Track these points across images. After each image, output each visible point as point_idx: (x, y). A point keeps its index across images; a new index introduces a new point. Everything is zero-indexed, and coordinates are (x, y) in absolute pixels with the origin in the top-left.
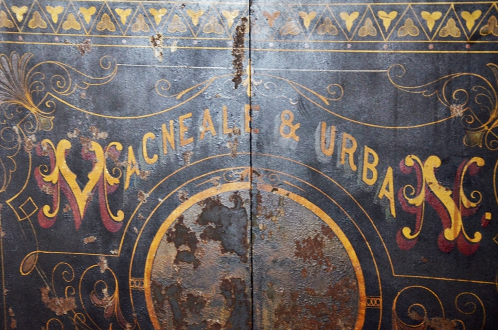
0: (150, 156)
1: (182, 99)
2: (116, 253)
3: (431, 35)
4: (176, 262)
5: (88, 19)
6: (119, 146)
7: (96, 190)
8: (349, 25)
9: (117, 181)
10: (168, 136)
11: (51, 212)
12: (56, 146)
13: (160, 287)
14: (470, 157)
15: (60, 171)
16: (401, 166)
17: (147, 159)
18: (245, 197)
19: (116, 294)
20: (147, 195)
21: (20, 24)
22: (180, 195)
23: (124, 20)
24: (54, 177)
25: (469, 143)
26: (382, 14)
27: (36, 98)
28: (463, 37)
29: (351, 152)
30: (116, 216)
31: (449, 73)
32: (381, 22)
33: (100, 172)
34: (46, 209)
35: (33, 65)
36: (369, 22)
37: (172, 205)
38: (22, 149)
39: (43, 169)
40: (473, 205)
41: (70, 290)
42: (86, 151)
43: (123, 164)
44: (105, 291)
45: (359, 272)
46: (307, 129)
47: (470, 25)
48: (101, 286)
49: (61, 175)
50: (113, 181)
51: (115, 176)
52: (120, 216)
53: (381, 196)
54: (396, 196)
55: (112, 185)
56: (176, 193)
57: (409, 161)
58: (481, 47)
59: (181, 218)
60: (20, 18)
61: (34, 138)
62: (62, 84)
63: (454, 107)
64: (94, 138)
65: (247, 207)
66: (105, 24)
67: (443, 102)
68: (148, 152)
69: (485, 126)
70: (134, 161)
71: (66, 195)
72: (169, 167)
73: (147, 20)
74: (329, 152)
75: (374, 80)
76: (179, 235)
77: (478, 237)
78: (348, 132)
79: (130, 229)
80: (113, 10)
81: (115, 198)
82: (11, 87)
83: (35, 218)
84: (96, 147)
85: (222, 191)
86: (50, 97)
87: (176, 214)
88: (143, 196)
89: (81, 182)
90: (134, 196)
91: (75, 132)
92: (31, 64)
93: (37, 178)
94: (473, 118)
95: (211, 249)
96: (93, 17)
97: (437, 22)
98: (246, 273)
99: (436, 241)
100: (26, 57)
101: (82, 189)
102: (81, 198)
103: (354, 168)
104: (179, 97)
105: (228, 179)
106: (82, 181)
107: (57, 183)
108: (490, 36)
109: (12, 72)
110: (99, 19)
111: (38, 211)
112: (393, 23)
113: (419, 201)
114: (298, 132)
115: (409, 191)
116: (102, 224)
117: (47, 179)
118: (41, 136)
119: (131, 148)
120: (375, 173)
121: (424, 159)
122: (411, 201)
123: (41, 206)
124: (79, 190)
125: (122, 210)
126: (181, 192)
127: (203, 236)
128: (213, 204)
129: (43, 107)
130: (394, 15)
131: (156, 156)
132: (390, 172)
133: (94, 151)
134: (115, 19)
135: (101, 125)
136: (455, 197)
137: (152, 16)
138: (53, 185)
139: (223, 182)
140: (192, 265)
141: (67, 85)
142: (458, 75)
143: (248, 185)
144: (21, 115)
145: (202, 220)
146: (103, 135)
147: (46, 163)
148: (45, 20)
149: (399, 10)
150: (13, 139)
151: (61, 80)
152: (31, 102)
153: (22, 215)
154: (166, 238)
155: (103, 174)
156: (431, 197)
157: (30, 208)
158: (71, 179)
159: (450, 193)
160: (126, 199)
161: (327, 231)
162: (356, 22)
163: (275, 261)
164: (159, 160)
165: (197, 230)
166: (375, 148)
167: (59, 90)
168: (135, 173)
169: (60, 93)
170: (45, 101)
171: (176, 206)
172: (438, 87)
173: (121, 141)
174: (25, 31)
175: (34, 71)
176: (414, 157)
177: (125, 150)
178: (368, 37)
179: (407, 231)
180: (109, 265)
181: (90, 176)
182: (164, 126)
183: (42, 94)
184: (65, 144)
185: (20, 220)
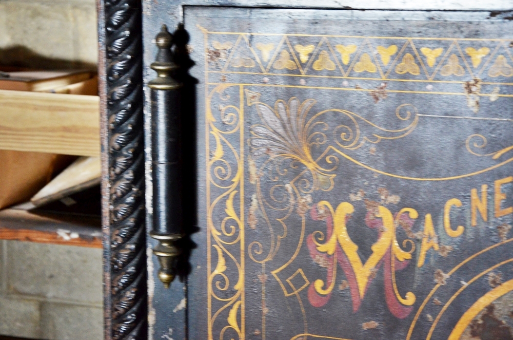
0: (453, 227)
1: (500, 160)
5: (386, 59)
6: (414, 214)
7: (381, 265)
9: (408, 255)
10: (479, 204)
11: (324, 288)
12: (335, 209)
15: (338, 240)
17: (450, 232)
20: (446, 276)
21: (303, 65)
22: (491, 279)
23: (431, 60)
24: (329, 247)
27: (315, 152)
30: (404, 298)
33: (387, 244)
34: (319, 284)
35: (315, 112)
37: (479, 290)
38: (295, 211)
39: (317, 236)
42: (371, 217)
43: (417, 235)
49: (339, 246)
50: (403, 255)
51: (406, 249)
52: (410, 299)
55: (401, 260)
56: (485, 275)
59: (490, 308)
60: (304, 58)
61: (309, 199)
62: (348, 136)
64: (382, 202)
66: (408, 66)
68: (451, 222)
70: (432, 232)
71: (343, 270)
73: (461, 61)
76: (489, 328)
79: (422, 317)
80: (418, 49)
81: (405, 276)
82: (287, 139)
83: (304, 293)
84: (384, 213)
86: (332, 152)
87: (483, 302)
88: (441, 276)
89: (363, 254)
90: (429, 274)
91: (359, 194)
92: (313, 111)
93: (310, 247)
96: (393, 58)
100: (307, 104)
101: (364, 262)
102: (363, 274)
104: (497, 156)
106: (365, 253)
107: (333, 254)
109: (289, 120)
110: (400, 60)
111: (309, 286)
116: (386, 307)
117: (322, 248)
118: (318, 197)
119: (428, 217)
123: (312, 280)
124: (360, 263)
125: (413, 292)
126: (492, 274)
129: (322, 163)
131: (461, 228)
133: (381, 218)
134: (420, 61)
135: (392, 186)
137: (468, 57)
138: (329, 256)
141: (354, 138)
144: (296, 171)
146: (394, 199)
147: (322, 230)
148: (334, 61)
150: (285, 200)
151: (346, 131)
152: (309, 157)
153: (289, 290)
154: (470, 330)
155: (391, 246)
157: (299, 281)
158: (351, 251)
160: (418, 279)
164: (465, 233)
167: (343, 142)
168: (432, 247)
169: (345, 147)
170: (326, 155)
171: (484, 291)
173: (416, 207)
174: (309, 73)
175: (315, 121)
177: (420, 219)
181: (375, 248)
182: (474, 191)
183: (323, 147)
184: (346, 208)
185: (287, 295)
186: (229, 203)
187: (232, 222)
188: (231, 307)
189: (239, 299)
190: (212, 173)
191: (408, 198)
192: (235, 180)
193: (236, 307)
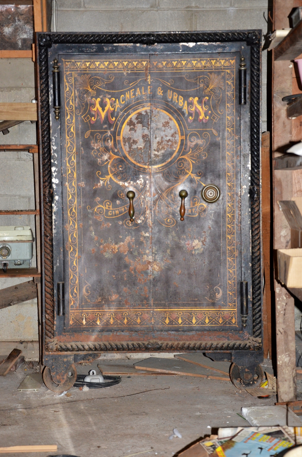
0: (123, 101)
1: (132, 85)
2: (112, 129)
3: (194, 67)
4: (130, 131)
5: (106, 65)
6: (114, 99)
7: (107, 112)
8: (175, 65)
9: (113, 109)
10: (128, 96)
11: (94, 119)
12: (96, 100)
13: (125, 138)
14: (205, 97)
15: (97, 107)
16: (189, 101)
17: (122, 103)
18: (148, 111)
19: (112, 141)
20: (122, 113)
21: (88, 67)
23: (116, 65)
24: (95, 109)
25: (205, 93)
26: (183, 62)
27: (91, 87)
28: (202, 67)
29: (176, 97)
30: (112, 118)
31: (199, 76)
32: (182, 64)
34: (93, 118)
35: (91, 78)
36: (179, 64)
37: (128, 115)
38: (87, 102)
39: (92, 107)
40: (206, 109)
41: (99, 141)
42: (105, 101)
43: (115, 104)
44: (109, 141)
45: (179, 130)
46: (165, 92)
47: (203, 64)
48: (108, 139)
49: (97, 109)
50: (112, 109)
51: (113, 107)
52: (114, 119)
53: (184, 108)
54: (188, 109)
56: (130, 112)
57: (191, 99)
58: (206, 69)
59: (131, 119)
60: (88, 65)
61: (90, 98)
62: (98, 83)
63: (201, 85)
64: (107, 97)
65: (149, 114)
66: (111, 66)
67: (198, 83)
69: (208, 89)
70: (118, 103)
71: (98, 114)
72: (128, 104)
74: (171, 98)
75: (181, 79)
76: (131, 123)
77: (208, 117)
78: (175, 92)
79: (117, 122)
80: (113, 62)
81: (113, 114)
82: (84, 84)
83: (90, 121)
84: (107, 100)
85: (142, 110)
86: (95, 87)
87: (129, 117)
88: (120, 113)
90: (118, 113)
91: (102, 96)
93: (91, 110)
94: (205, 87)
95: (139, 126)
96: (108, 64)
97: (196, 63)
98: (149, 132)
99: (198, 119)
100: (90, 75)
101: (103, 111)
102: (103, 114)
103: (177, 102)
104: (131, 85)
105: (143, 107)
106: (103, 110)
108: (208, 67)
109: (85, 80)
111: (91, 119)
112: (185, 64)
113: (193, 109)
114: (162, 93)
115: (191, 107)
116: (109, 121)
117: (93, 109)
118: (92, 97)
119: (117, 100)
120: (182, 103)
121: (194, 98)
122: (191, 109)
123: (91, 117)
124: (102, 112)
125: (114, 117)
127: (137, 123)
128: (140, 114)
129: (93, 89)
130: (185, 62)
131: (124, 102)
132: (186, 102)
134: (114, 65)
135: (109, 93)
136: (202, 108)
137: (123, 64)
138: (95, 111)
139: (142, 107)
140: (134, 131)
141: (100, 83)
142: (201, 76)
143: (149, 108)
144: (87, 92)
145: (137, 118)
147: (93, 105)
148: (95, 66)
149: (187, 60)
150: (84, 99)
153: (86, 120)
154: (127, 124)
155: (109, 107)
156: (196, 108)
157: (88, 118)
158: (100, 109)
159: (201, 106)
160: (116, 114)
161: (170, 119)
162: (176, 64)
163: (157, 129)
164: (125, 102)
165: (135, 121)
166: (182, 96)
168: (118, 107)
169: (98, 85)
171: (130, 115)
172: (197, 79)
173: (115, 98)
174: (89, 69)
175: (91, 80)
176: (192, 98)
177: (116, 100)
178: (179, 68)
179: (190, 118)
180: (111, 133)
181: (106, 108)
182: (126, 93)
183: (93, 86)
184: (99, 99)
185: (85, 122)
186: (71, 101)
187: (72, 105)
188: (71, 127)
189: (74, 124)
190: (66, 94)
191: (113, 95)
192: (72, 95)
193: (73, 126)
